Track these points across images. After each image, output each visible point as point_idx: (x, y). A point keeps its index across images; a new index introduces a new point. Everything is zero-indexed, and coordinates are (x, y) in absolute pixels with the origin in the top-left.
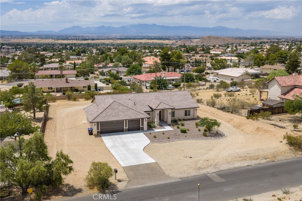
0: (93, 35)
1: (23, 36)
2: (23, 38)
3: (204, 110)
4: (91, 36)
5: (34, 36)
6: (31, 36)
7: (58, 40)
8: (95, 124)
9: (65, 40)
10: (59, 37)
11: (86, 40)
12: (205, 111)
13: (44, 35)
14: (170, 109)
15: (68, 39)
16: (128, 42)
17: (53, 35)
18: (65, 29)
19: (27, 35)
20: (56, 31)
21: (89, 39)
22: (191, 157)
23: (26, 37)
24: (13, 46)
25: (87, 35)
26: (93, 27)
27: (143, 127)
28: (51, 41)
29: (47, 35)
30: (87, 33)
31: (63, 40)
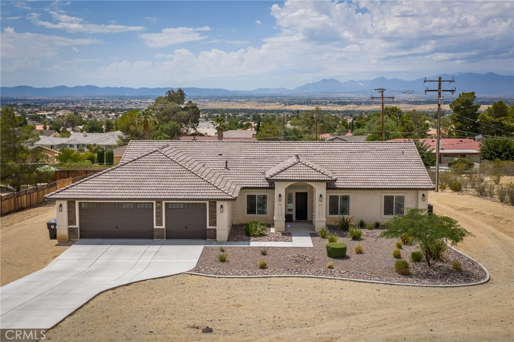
0: (361, 96)
1: (230, 97)
2: (229, 101)
3: (475, 211)
4: (355, 97)
5: (248, 98)
6: (245, 97)
7: (290, 105)
8: (61, 205)
9: (304, 104)
10: (295, 100)
11: (345, 103)
12: (477, 212)
13: (267, 97)
14: (324, 181)
15: (310, 103)
16: (430, 109)
17: (284, 96)
18: (308, 84)
19: (237, 97)
20: (291, 89)
21: (350, 103)
22: (208, 330)
23: (235, 100)
24: (207, 114)
25: (349, 95)
26: (362, 81)
27: (215, 230)
28: (278, 107)
29: (273, 97)
30: (349, 93)
31: (301, 104)
